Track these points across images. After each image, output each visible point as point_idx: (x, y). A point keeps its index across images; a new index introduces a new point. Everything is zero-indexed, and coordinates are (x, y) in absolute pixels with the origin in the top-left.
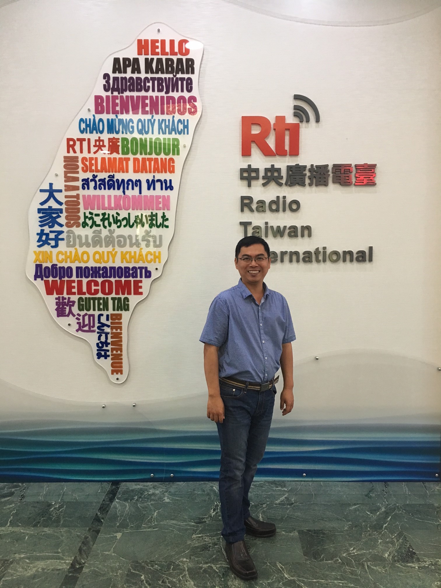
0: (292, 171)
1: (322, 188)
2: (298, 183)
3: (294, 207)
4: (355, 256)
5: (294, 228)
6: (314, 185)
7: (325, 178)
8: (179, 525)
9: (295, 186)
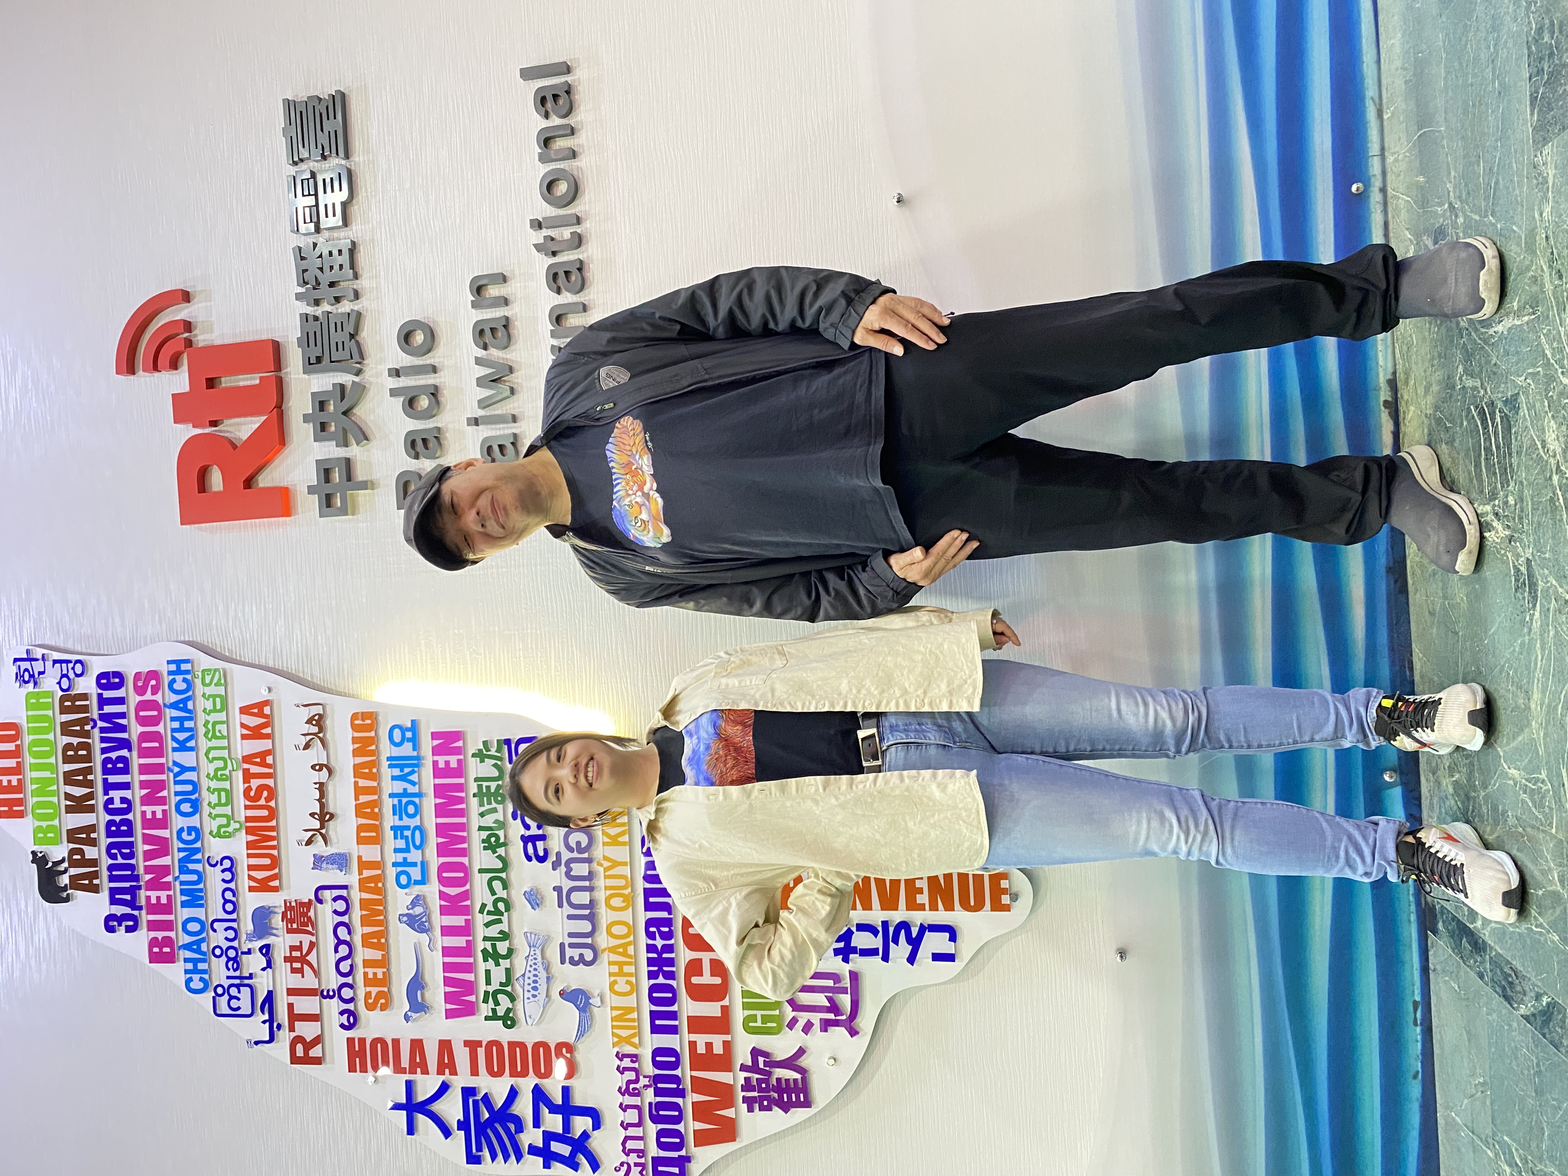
0: (319, 360)
1: (362, 258)
2: (352, 336)
3: (419, 338)
4: (555, 121)
5: (482, 332)
6: (357, 284)
7: (331, 253)
8: (1546, 673)
9: (361, 341)
